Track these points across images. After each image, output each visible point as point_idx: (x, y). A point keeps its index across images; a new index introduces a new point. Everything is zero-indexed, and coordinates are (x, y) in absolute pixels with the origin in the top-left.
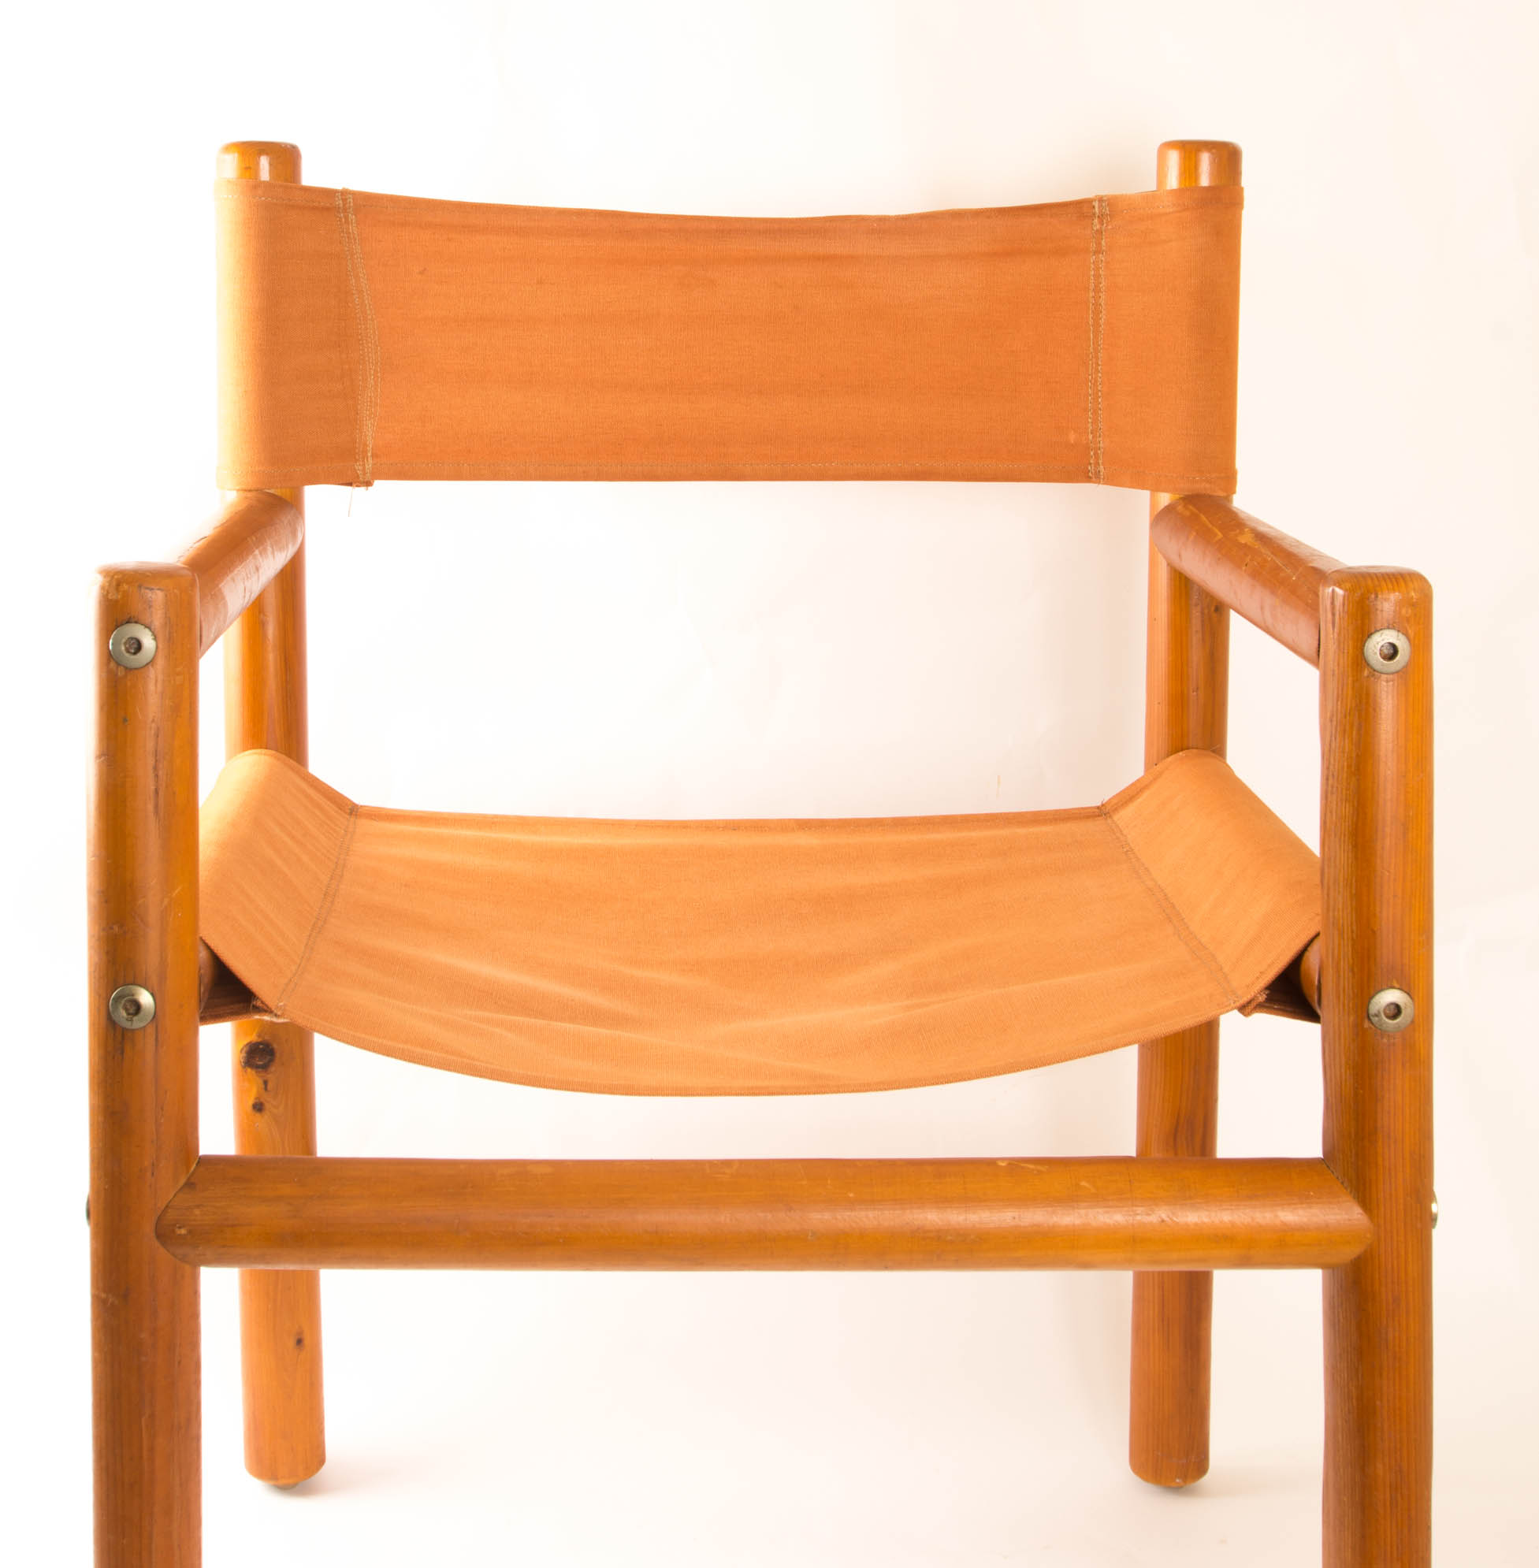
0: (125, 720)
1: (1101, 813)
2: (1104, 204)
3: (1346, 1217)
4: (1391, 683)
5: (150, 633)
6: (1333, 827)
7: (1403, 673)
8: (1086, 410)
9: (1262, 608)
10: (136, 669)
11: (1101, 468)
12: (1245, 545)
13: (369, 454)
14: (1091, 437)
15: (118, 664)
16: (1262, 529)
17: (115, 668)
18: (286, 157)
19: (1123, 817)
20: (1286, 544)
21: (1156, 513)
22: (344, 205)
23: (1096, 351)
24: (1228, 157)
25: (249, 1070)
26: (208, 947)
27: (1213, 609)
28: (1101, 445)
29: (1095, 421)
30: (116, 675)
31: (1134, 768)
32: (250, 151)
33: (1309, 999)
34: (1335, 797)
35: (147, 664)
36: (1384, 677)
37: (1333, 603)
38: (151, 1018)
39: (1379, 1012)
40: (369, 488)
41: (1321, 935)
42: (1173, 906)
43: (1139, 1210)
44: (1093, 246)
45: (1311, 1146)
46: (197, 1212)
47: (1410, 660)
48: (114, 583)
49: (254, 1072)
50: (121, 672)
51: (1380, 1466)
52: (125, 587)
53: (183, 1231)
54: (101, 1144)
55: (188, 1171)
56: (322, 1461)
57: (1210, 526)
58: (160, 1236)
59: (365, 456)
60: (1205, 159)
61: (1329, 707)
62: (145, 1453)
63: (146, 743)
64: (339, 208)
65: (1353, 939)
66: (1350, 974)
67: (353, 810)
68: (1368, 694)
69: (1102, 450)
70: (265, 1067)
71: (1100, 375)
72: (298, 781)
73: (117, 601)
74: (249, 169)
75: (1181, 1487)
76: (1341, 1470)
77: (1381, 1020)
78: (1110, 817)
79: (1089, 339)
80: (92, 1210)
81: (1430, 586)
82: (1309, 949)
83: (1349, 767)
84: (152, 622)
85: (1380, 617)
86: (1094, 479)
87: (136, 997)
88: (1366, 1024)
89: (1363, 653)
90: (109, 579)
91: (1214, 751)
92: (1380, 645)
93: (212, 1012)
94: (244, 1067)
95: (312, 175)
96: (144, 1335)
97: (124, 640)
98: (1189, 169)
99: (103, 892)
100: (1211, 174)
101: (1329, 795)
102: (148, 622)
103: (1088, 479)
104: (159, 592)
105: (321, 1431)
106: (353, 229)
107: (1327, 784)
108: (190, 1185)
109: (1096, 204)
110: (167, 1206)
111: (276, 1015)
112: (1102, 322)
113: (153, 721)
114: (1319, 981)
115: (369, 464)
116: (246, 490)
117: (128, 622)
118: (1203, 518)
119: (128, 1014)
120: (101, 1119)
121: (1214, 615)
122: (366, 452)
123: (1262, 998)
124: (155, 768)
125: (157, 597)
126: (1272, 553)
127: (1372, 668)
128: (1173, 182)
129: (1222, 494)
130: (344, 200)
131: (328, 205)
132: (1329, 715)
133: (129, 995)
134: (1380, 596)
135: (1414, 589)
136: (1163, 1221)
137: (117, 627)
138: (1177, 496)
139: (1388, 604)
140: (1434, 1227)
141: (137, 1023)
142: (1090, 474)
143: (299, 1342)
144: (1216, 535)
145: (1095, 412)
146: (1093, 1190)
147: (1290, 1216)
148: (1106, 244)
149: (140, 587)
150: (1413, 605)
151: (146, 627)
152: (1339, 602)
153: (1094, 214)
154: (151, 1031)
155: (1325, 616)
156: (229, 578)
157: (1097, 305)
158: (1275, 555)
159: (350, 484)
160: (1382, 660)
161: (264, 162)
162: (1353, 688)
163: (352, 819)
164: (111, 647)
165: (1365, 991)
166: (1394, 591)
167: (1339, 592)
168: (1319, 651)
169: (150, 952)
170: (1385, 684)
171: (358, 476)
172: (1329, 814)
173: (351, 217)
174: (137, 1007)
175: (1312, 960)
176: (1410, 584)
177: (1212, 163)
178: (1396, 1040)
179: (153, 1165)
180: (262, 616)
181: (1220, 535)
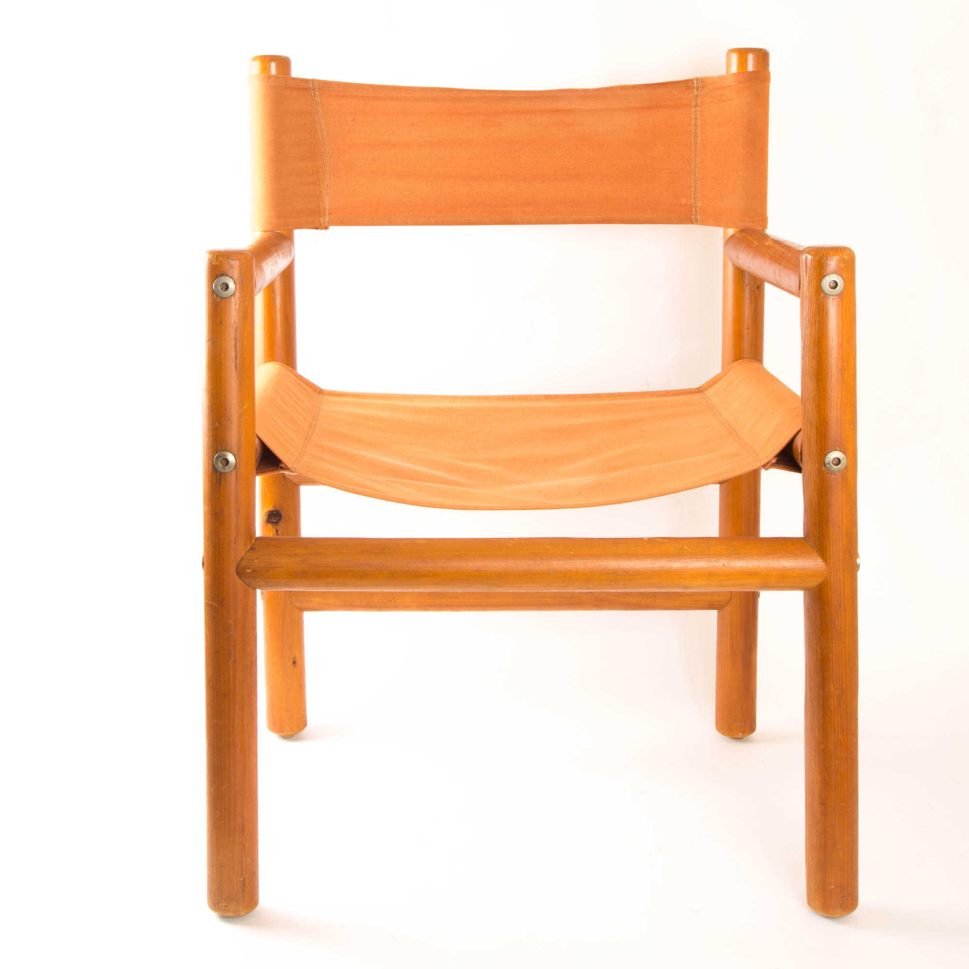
0: (221, 323)
1: (699, 391)
2: (699, 82)
3: (814, 563)
4: (834, 301)
5: (233, 281)
6: (807, 372)
7: (841, 295)
8: (691, 187)
9: (775, 273)
10: (225, 298)
11: (699, 217)
12: (769, 246)
13: (327, 213)
14: (693, 201)
15: (217, 296)
16: (776, 239)
17: (216, 298)
18: (284, 63)
19: (710, 392)
20: (787, 244)
21: (726, 239)
22: (313, 87)
23: (695, 157)
24: (762, 56)
25: (269, 525)
26: (258, 437)
27: (756, 287)
28: (698, 205)
29: (695, 193)
30: (216, 301)
31: (717, 368)
32: (266, 60)
33: (797, 461)
34: (808, 357)
35: (231, 296)
36: (831, 297)
37: (806, 262)
38: (233, 467)
39: (830, 462)
40: (327, 230)
41: (802, 430)
42: (733, 428)
43: (712, 560)
44: (693, 103)
45: (798, 531)
46: (256, 561)
47: (843, 290)
48: (215, 256)
49: (271, 525)
50: (218, 300)
51: (831, 686)
52: (220, 258)
53: (249, 571)
54: (209, 529)
55: (251, 543)
56: (305, 725)
57: (752, 240)
58: (238, 573)
59: (325, 214)
60: (751, 58)
61: (805, 313)
62: (231, 680)
63: (231, 334)
64: (311, 88)
65: (816, 426)
66: (816, 444)
67: (321, 392)
68: (823, 306)
69: (699, 208)
70: (277, 523)
71: (697, 169)
72: (293, 376)
73: (217, 265)
74: (265, 69)
75: (742, 738)
76: (813, 690)
77: (831, 466)
78: (704, 392)
79: (692, 151)
80: (205, 561)
81: (854, 254)
82: (797, 436)
83: (814, 342)
84: (233, 275)
85: (829, 268)
86: (695, 222)
87: (227, 457)
88: (824, 468)
89: (820, 286)
90: (212, 255)
91: (756, 360)
92: (829, 282)
93: (260, 469)
94: (266, 524)
95: (297, 72)
96: (231, 621)
97: (220, 284)
98: (743, 63)
99: (210, 406)
100: (754, 65)
101: (805, 356)
102: (231, 275)
103: (692, 222)
104: (237, 261)
105: (305, 709)
106: (318, 99)
107: (804, 352)
108: (252, 549)
109: (695, 82)
110: (241, 559)
111: (292, 472)
112: (698, 142)
113: (234, 323)
114: (801, 450)
115: (327, 218)
116: (265, 231)
117: (222, 275)
118: (749, 237)
119: (223, 465)
120: (210, 516)
121: (756, 290)
122: (326, 212)
123: (774, 461)
124: (235, 346)
125: (236, 263)
126: (781, 247)
127: (825, 293)
128: (734, 69)
129: (760, 229)
130: (313, 84)
131: (305, 87)
132: (805, 316)
133: (223, 456)
134: (829, 258)
135: (846, 254)
136: (724, 565)
137: (217, 278)
138: (737, 230)
139: (833, 263)
140: (858, 570)
141: (227, 469)
142: (693, 220)
143: (294, 663)
144: (754, 243)
145: (695, 188)
146: (690, 551)
147: (787, 563)
148: (700, 102)
149: (227, 258)
150: (845, 262)
151: (231, 278)
152: (809, 262)
153: (694, 86)
154: (233, 474)
155: (803, 269)
156: (265, 263)
157: (696, 133)
158: (782, 248)
159: (317, 228)
160: (830, 289)
161: (273, 65)
162: (816, 303)
163: (321, 395)
164: (214, 288)
165: (823, 452)
166: (836, 255)
167: (809, 257)
168: (800, 287)
169: (233, 436)
170: (831, 300)
171: (321, 225)
172: (805, 366)
173: (317, 93)
174: (227, 462)
175: (798, 442)
176: (844, 252)
177: (754, 59)
178: (838, 476)
179: (235, 538)
180: (274, 295)
181: (756, 243)
